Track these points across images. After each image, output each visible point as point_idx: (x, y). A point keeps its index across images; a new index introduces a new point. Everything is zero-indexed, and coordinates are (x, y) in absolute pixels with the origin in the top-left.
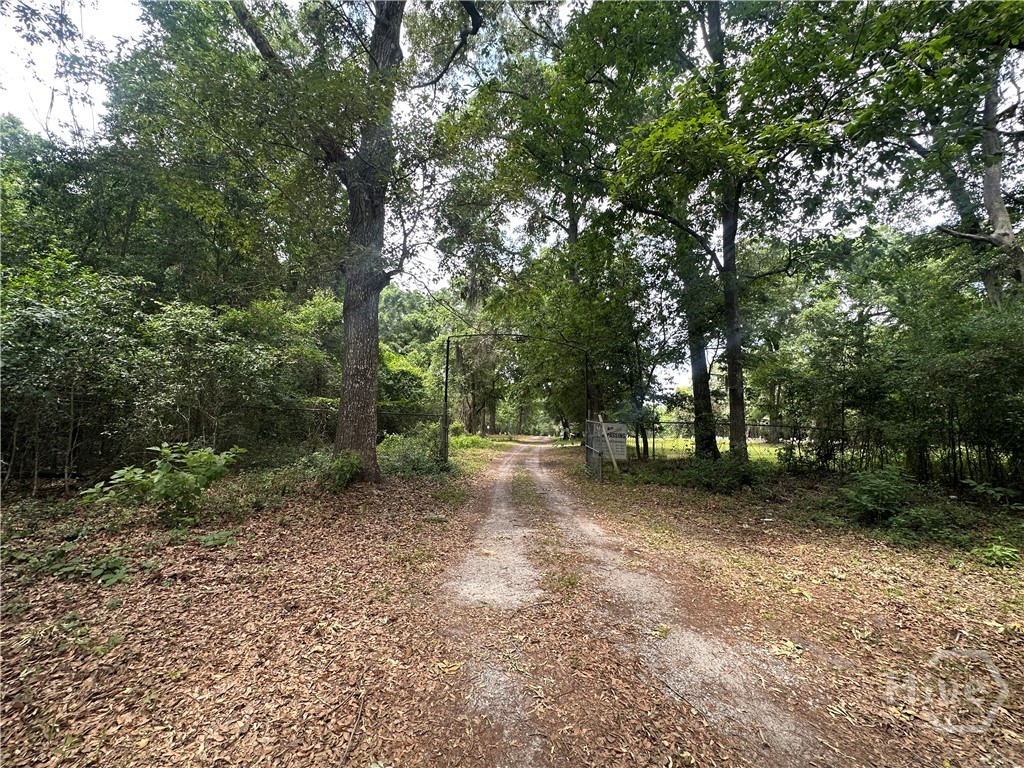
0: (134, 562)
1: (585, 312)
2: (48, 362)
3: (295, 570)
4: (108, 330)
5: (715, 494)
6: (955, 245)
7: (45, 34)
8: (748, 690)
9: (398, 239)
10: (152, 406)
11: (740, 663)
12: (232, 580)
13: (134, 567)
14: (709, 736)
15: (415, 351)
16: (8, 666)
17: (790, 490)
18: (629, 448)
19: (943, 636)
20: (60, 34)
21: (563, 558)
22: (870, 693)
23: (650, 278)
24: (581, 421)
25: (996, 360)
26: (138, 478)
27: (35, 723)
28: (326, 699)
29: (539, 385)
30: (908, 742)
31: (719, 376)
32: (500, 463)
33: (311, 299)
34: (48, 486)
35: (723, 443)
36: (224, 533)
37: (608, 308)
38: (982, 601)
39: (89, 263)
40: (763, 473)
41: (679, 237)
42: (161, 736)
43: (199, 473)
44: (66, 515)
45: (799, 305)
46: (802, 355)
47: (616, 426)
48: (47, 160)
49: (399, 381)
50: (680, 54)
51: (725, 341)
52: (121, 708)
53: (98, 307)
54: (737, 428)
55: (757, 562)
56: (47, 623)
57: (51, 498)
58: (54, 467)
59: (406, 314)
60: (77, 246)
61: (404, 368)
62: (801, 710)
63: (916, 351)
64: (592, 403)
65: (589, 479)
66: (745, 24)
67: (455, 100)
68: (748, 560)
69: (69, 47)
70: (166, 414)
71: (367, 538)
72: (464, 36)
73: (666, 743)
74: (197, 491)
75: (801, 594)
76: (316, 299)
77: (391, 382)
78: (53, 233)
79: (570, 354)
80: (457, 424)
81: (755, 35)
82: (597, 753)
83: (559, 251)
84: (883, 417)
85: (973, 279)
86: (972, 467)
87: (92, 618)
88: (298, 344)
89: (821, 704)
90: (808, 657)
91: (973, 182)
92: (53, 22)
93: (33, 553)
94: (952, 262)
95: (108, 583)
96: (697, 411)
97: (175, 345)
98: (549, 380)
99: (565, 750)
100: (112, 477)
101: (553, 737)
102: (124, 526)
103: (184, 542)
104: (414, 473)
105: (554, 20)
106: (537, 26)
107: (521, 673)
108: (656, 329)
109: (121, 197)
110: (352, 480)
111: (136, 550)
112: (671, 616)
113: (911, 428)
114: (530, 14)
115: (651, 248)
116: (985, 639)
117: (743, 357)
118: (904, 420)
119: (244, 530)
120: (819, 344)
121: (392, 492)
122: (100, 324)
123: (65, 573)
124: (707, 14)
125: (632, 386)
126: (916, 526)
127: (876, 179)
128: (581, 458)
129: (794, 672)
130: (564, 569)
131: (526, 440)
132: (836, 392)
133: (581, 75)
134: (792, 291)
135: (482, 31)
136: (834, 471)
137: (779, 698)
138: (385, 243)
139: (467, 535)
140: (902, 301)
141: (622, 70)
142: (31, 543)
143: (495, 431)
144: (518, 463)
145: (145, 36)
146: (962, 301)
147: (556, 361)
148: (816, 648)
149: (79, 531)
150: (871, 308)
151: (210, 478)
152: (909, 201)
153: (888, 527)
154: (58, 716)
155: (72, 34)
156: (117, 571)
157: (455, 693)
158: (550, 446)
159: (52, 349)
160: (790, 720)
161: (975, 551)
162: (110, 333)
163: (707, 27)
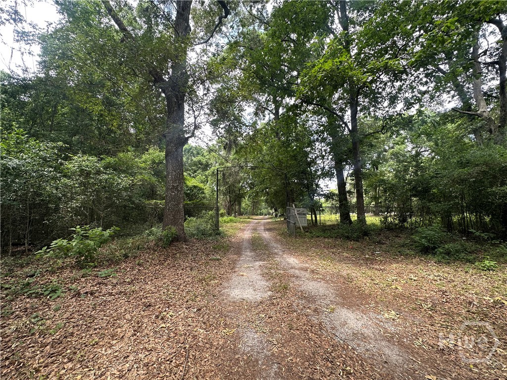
0: (65, 286)
1: (284, 154)
2: (15, 186)
3: (148, 287)
4: (46, 170)
5: (351, 241)
6: (461, 117)
7: (7, 20)
8: (375, 336)
9: (192, 120)
10: (69, 207)
11: (370, 323)
12: (116, 294)
13: (65, 289)
14: (358, 359)
15: (200, 176)
16: (5, 342)
17: (387, 238)
18: (308, 220)
19: (465, 305)
20: (15, 20)
21: (280, 275)
22: (433, 334)
23: (316, 137)
24: (283, 208)
25: (482, 172)
26: (64, 244)
27: (22, 370)
28: (170, 351)
29: (263, 191)
30: (453, 357)
31: (350, 184)
32: (245, 230)
33: (147, 151)
34: (16, 250)
35: (354, 216)
36: (110, 270)
37: (295, 152)
38: (482, 288)
39: (33, 136)
40: (374, 230)
41: (329, 116)
42: (88, 374)
43: (96, 241)
44: (28, 264)
45: (387, 148)
46: (390, 172)
47: (301, 209)
48: (10, 84)
49: (193, 191)
50: (327, 27)
51: (353, 166)
52: (66, 360)
53: (40, 158)
54: (361, 209)
55: (374, 273)
56: (24, 319)
57: (19, 256)
58: (19, 240)
59: (195, 157)
60: (26, 127)
61: (195, 184)
62: (401, 344)
63: (445, 169)
64: (289, 199)
65: (290, 236)
66: (358, 12)
67: (218, 51)
68: (369, 273)
69: (19, 27)
70: (77, 211)
71: (183, 270)
72: (220, 19)
73: (338, 364)
74: (95, 250)
75: (397, 288)
76: (151, 151)
77: (189, 192)
78: (14, 121)
79: (277, 174)
80: (222, 211)
81: (363, 17)
82: (305, 370)
83: (270, 124)
84: (430, 201)
85: (469, 133)
86: (473, 223)
87: (46, 316)
88: (141, 174)
89: (410, 341)
90: (402, 319)
91: (468, 87)
92: (11, 14)
93: (13, 284)
94: (459, 125)
95: (53, 298)
96: (340, 201)
97: (80, 176)
98: (267, 188)
99: (289, 369)
100: (52, 244)
101: (283, 363)
102: (58, 269)
103: (90, 275)
104: (203, 236)
105: (264, 11)
106: (256, 13)
107: (264, 333)
108: (319, 161)
109: (49, 102)
110: (172, 241)
111: (66, 281)
112: (335, 302)
113: (444, 205)
114: (252, 8)
115: (316, 122)
116: (485, 306)
117: (362, 174)
118: (440, 202)
119: (120, 268)
120: (397, 167)
121: (193, 246)
122: (41, 166)
123: (30, 293)
124: (339, 7)
125: (308, 190)
126: (448, 253)
127: (423, 86)
128: (285, 226)
129: (396, 326)
130: (281, 281)
131: (257, 218)
132: (407, 190)
133: (279, 37)
134: (384, 141)
135: (229, 17)
136: (407, 228)
137: (390, 339)
138: (185, 122)
139: (232, 266)
140: (437, 144)
141: (299, 35)
142: (11, 279)
143: (241, 214)
144: (253, 229)
145: (60, 21)
146: (465, 144)
147: (270, 179)
148: (406, 314)
149: (35, 272)
150: (421, 148)
151: (101, 243)
152: (438, 96)
153: (435, 254)
154: (34, 366)
155: (21, 20)
156: (57, 291)
157: (233, 344)
158: (270, 220)
159: (17, 180)
160: (396, 349)
161: (476, 264)
162: (47, 171)
163: (340, 13)
